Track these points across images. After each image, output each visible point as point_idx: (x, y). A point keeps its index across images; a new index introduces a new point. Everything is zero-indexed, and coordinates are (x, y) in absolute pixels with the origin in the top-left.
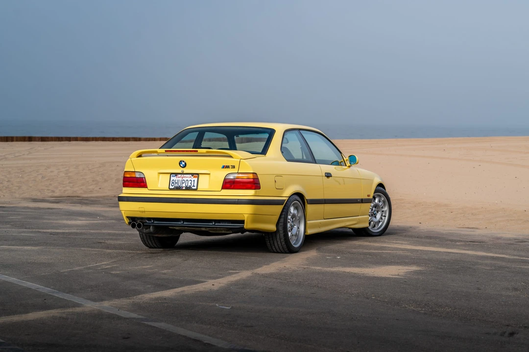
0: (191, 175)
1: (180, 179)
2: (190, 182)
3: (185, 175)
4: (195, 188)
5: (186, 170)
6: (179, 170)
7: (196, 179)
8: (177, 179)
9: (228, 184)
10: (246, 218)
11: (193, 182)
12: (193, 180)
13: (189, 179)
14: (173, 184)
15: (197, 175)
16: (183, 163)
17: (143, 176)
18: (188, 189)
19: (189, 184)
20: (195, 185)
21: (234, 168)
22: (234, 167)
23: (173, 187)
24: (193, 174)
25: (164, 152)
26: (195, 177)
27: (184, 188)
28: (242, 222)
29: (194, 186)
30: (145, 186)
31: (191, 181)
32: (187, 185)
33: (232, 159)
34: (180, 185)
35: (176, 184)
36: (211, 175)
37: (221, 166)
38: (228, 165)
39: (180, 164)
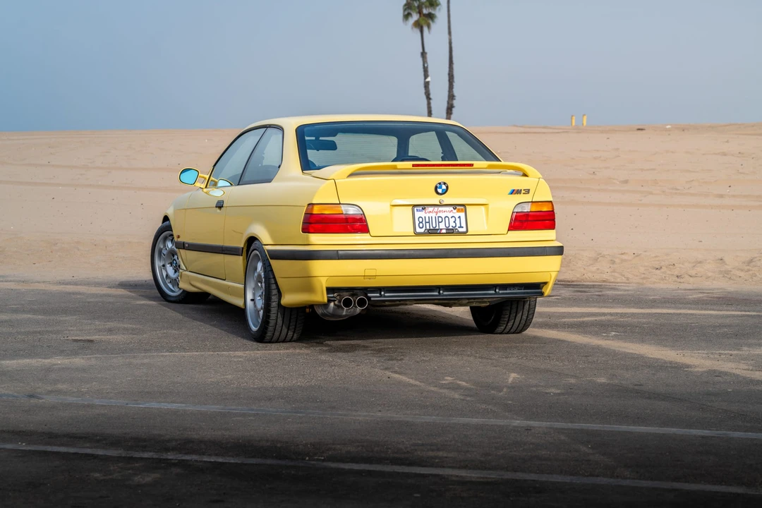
0: (451, 208)
1: (434, 215)
3: (440, 209)
4: (464, 230)
5: (447, 199)
6: (436, 199)
7: (462, 215)
8: (427, 215)
9: (521, 222)
11: (458, 220)
12: (457, 216)
13: (450, 215)
14: (421, 225)
15: (463, 206)
16: (444, 187)
17: (361, 213)
19: (452, 224)
20: (463, 224)
21: (528, 193)
22: (528, 191)
23: (422, 230)
24: (455, 206)
25: (411, 167)
26: (459, 211)
27: (444, 231)
29: (461, 227)
30: (365, 230)
31: (453, 219)
32: (447, 225)
33: (526, 178)
34: (434, 226)
35: (428, 224)
36: (490, 206)
37: (509, 191)
38: (520, 189)
39: (436, 188)
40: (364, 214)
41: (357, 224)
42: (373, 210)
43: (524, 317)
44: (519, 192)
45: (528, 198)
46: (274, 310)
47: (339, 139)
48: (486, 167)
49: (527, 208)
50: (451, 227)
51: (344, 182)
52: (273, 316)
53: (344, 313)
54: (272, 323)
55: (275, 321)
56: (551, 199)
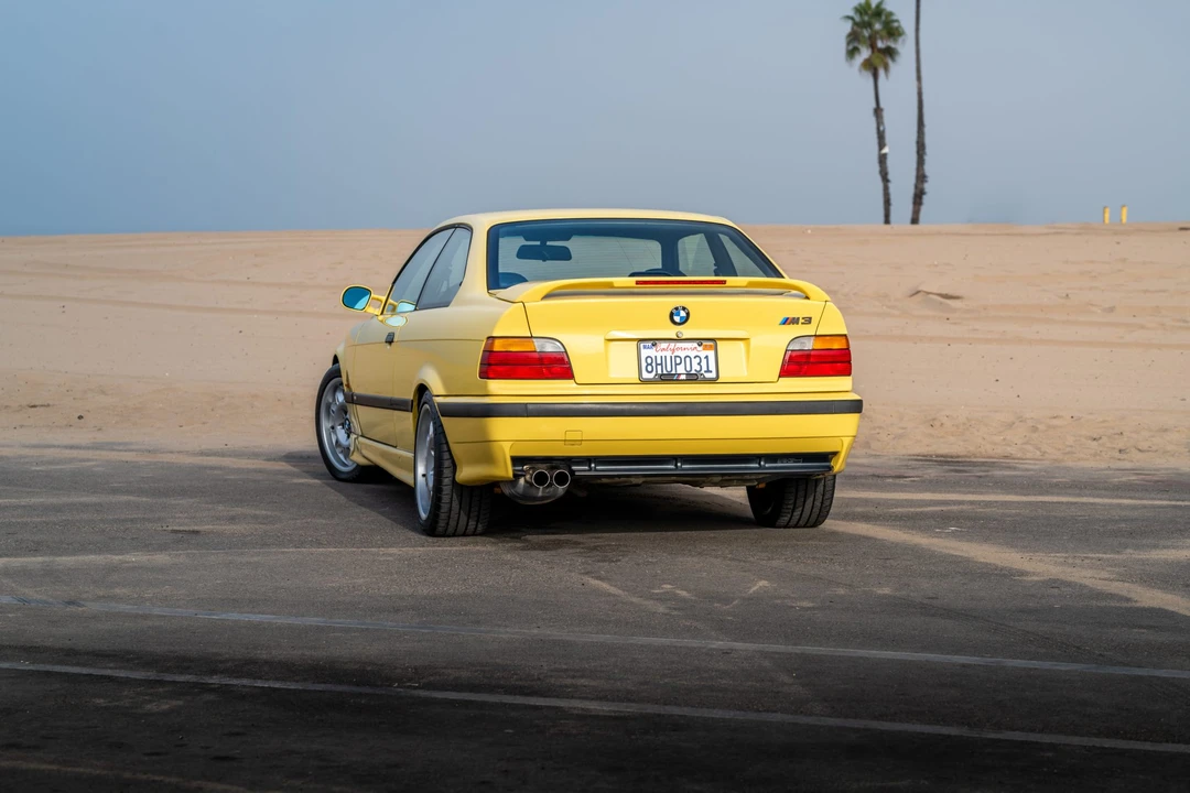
0: (695, 345)
1: (668, 354)
2: (696, 361)
3: (679, 345)
4: (713, 375)
5: (684, 332)
6: (671, 331)
7: (711, 354)
8: (659, 355)
9: (796, 364)
10: (843, 449)
11: (704, 361)
12: (703, 355)
13: (692, 354)
14: (650, 368)
15: (712, 342)
16: (683, 314)
17: (562, 350)
18: (693, 378)
19: (696, 367)
20: (712, 367)
21: (810, 323)
22: (808, 320)
23: (651, 376)
24: (700, 341)
25: (634, 285)
26: (706, 348)
27: (683, 377)
29: (708, 371)
30: (566, 374)
31: (698, 359)
32: (688, 369)
33: (807, 301)
34: (669, 369)
35: (659, 367)
36: (752, 342)
37: (781, 319)
38: (796, 316)
39: (672, 315)
40: (566, 352)
41: (556, 366)
42: (580, 346)
43: (818, 504)
44: (795, 321)
45: (809, 330)
46: (447, 490)
47: (575, 245)
48: (745, 284)
49: (809, 345)
50: (693, 372)
51: (538, 307)
52: (445, 499)
53: (540, 494)
54: (445, 508)
55: (448, 506)
56: (845, 332)
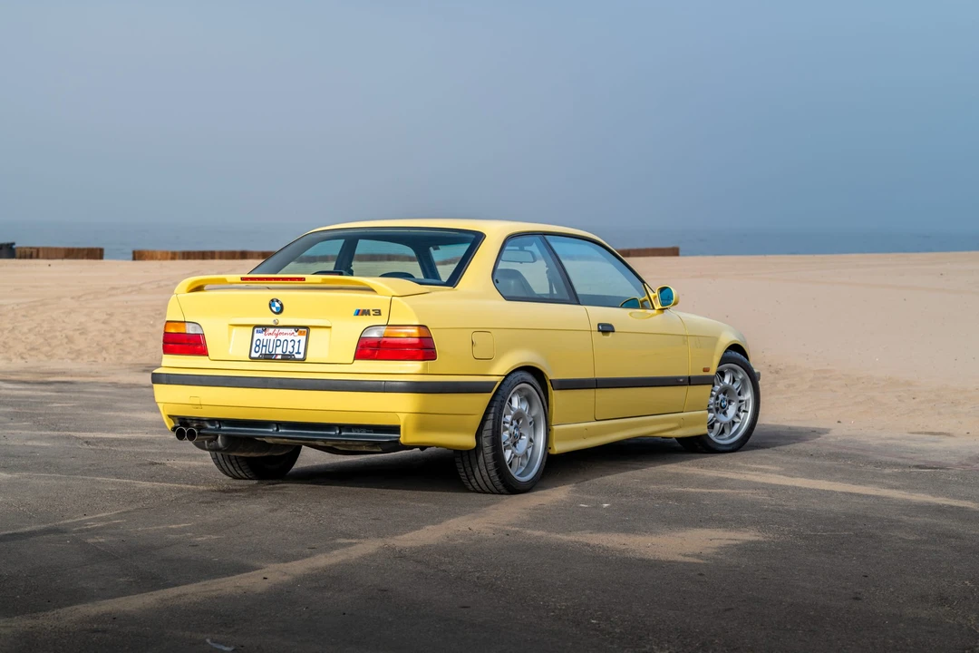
0: (293, 330)
1: (273, 338)
2: (291, 344)
3: (282, 330)
4: (301, 356)
5: (282, 320)
6: (269, 319)
7: (303, 338)
8: (266, 338)
9: (369, 349)
10: (401, 420)
11: (297, 344)
12: (297, 339)
13: (289, 338)
14: (257, 349)
15: (305, 329)
17: (198, 332)
19: (290, 349)
20: (302, 350)
21: (380, 314)
22: (378, 313)
23: (257, 355)
24: (297, 328)
25: (240, 281)
26: (301, 334)
27: (279, 357)
28: (396, 429)
29: (298, 353)
30: (204, 352)
31: (293, 343)
32: (284, 350)
33: (372, 294)
34: (271, 350)
35: (264, 348)
36: (334, 329)
37: (354, 311)
39: (270, 306)
40: (203, 333)
42: (213, 331)
44: (366, 312)
45: (381, 320)
48: (320, 281)
49: (381, 333)
50: (287, 353)
51: (186, 297)
